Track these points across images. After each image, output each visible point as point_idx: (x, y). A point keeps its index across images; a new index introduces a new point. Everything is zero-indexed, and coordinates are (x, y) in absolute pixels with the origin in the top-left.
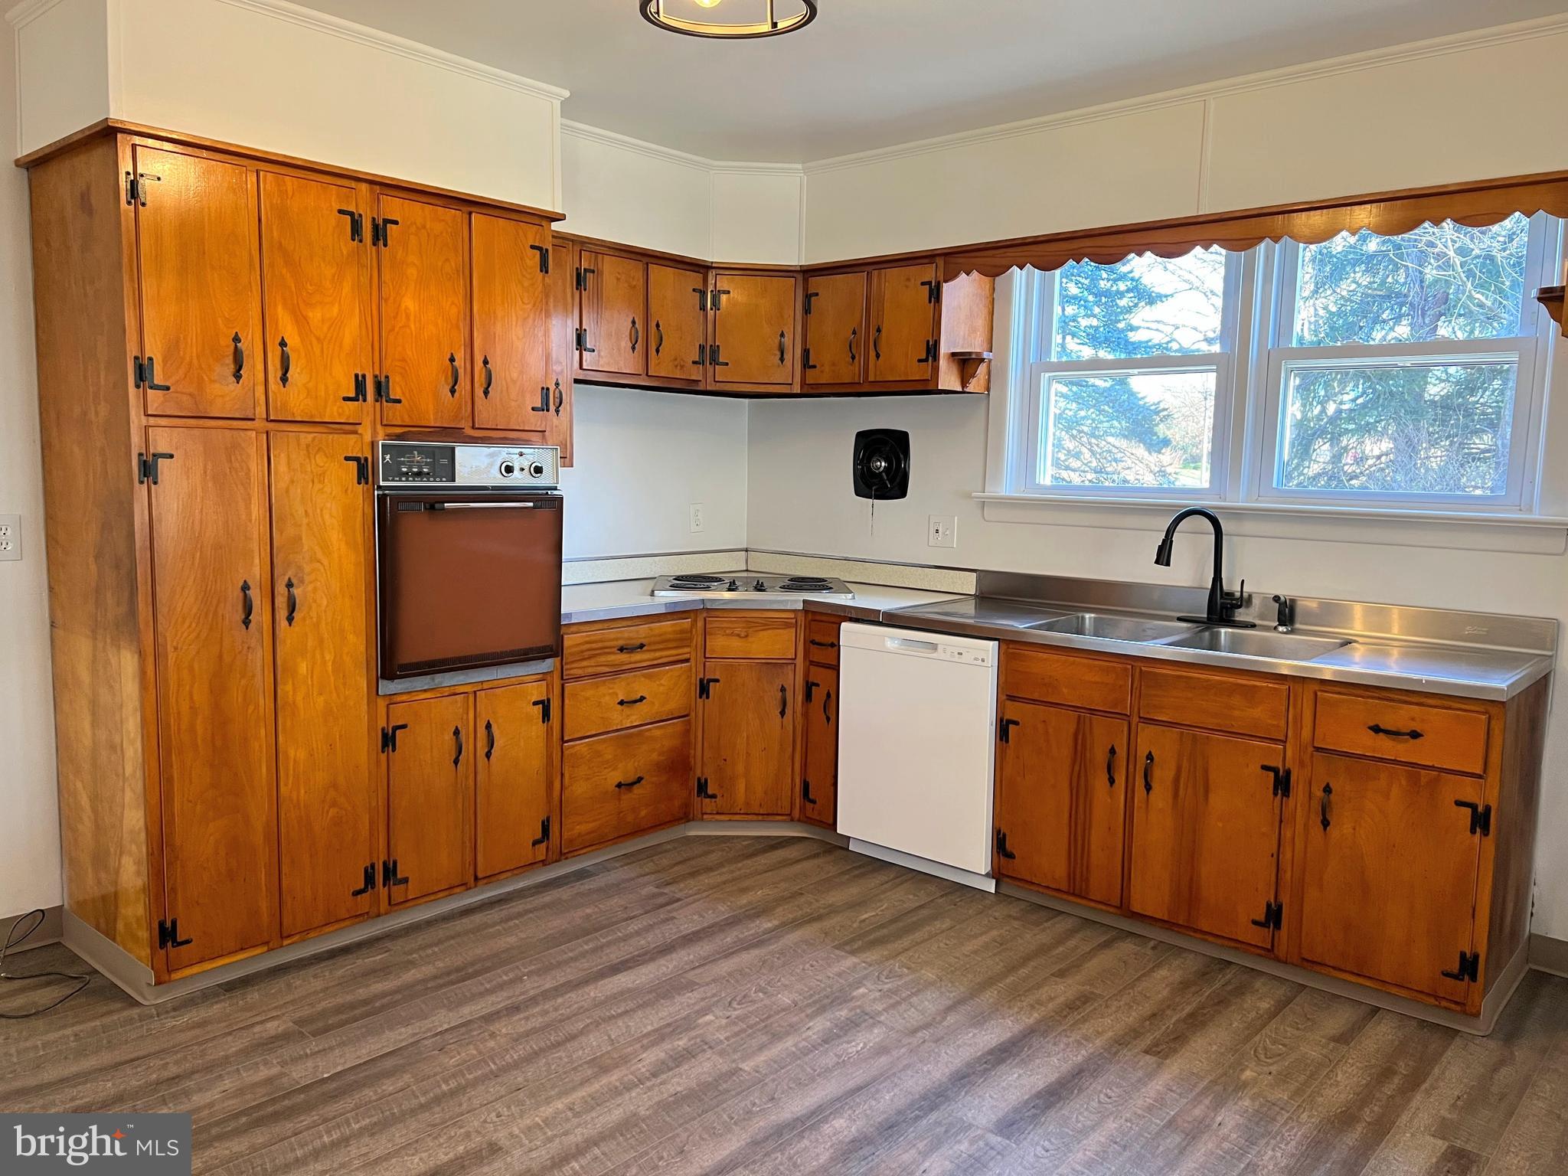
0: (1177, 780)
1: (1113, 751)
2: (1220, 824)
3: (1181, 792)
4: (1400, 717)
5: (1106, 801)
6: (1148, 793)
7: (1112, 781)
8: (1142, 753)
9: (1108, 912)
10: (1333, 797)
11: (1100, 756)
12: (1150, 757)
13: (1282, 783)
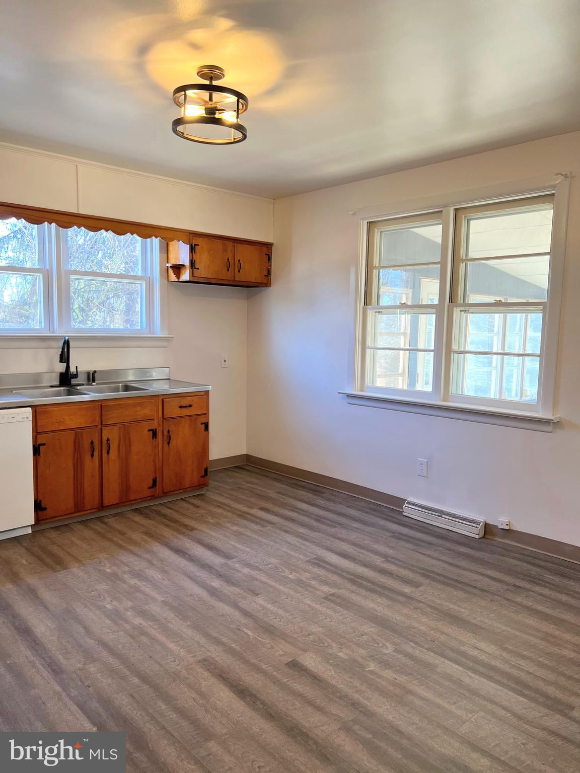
0: (119, 445)
1: (92, 443)
2: (136, 457)
3: (121, 450)
4: (186, 402)
5: (90, 465)
6: (108, 455)
7: (92, 455)
8: (105, 439)
9: (93, 512)
10: (170, 433)
11: (87, 445)
12: (108, 440)
13: (154, 433)
